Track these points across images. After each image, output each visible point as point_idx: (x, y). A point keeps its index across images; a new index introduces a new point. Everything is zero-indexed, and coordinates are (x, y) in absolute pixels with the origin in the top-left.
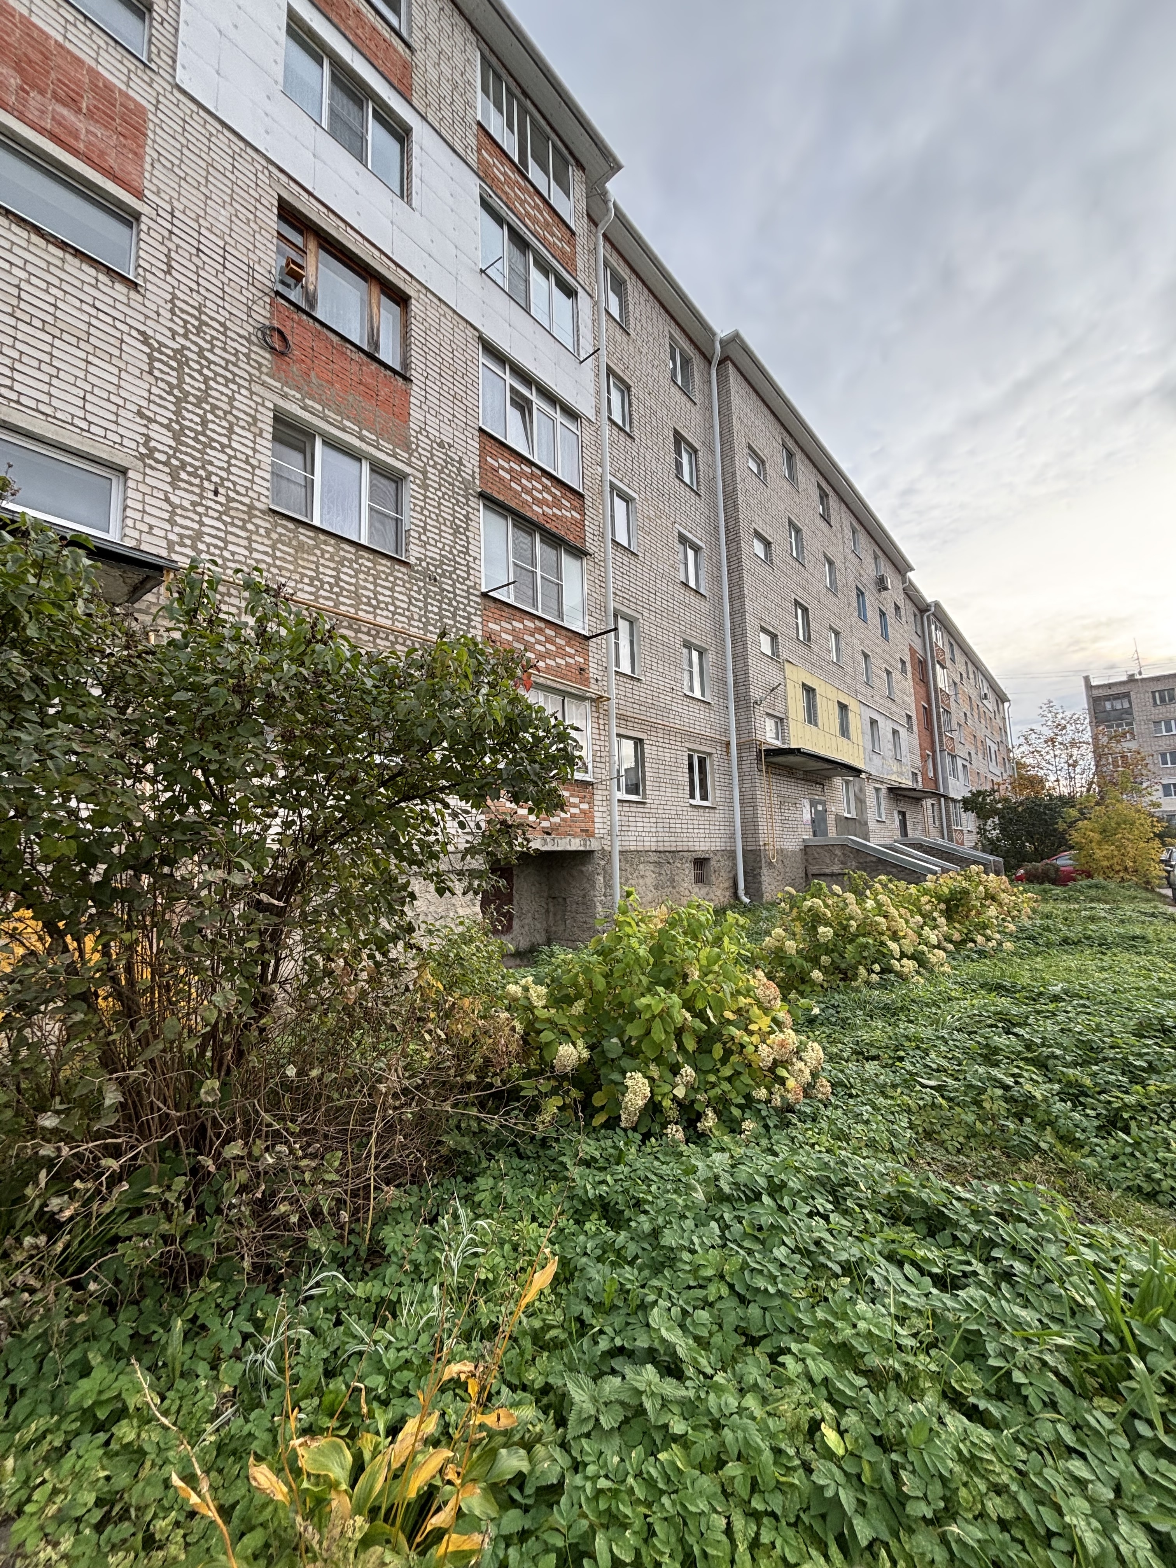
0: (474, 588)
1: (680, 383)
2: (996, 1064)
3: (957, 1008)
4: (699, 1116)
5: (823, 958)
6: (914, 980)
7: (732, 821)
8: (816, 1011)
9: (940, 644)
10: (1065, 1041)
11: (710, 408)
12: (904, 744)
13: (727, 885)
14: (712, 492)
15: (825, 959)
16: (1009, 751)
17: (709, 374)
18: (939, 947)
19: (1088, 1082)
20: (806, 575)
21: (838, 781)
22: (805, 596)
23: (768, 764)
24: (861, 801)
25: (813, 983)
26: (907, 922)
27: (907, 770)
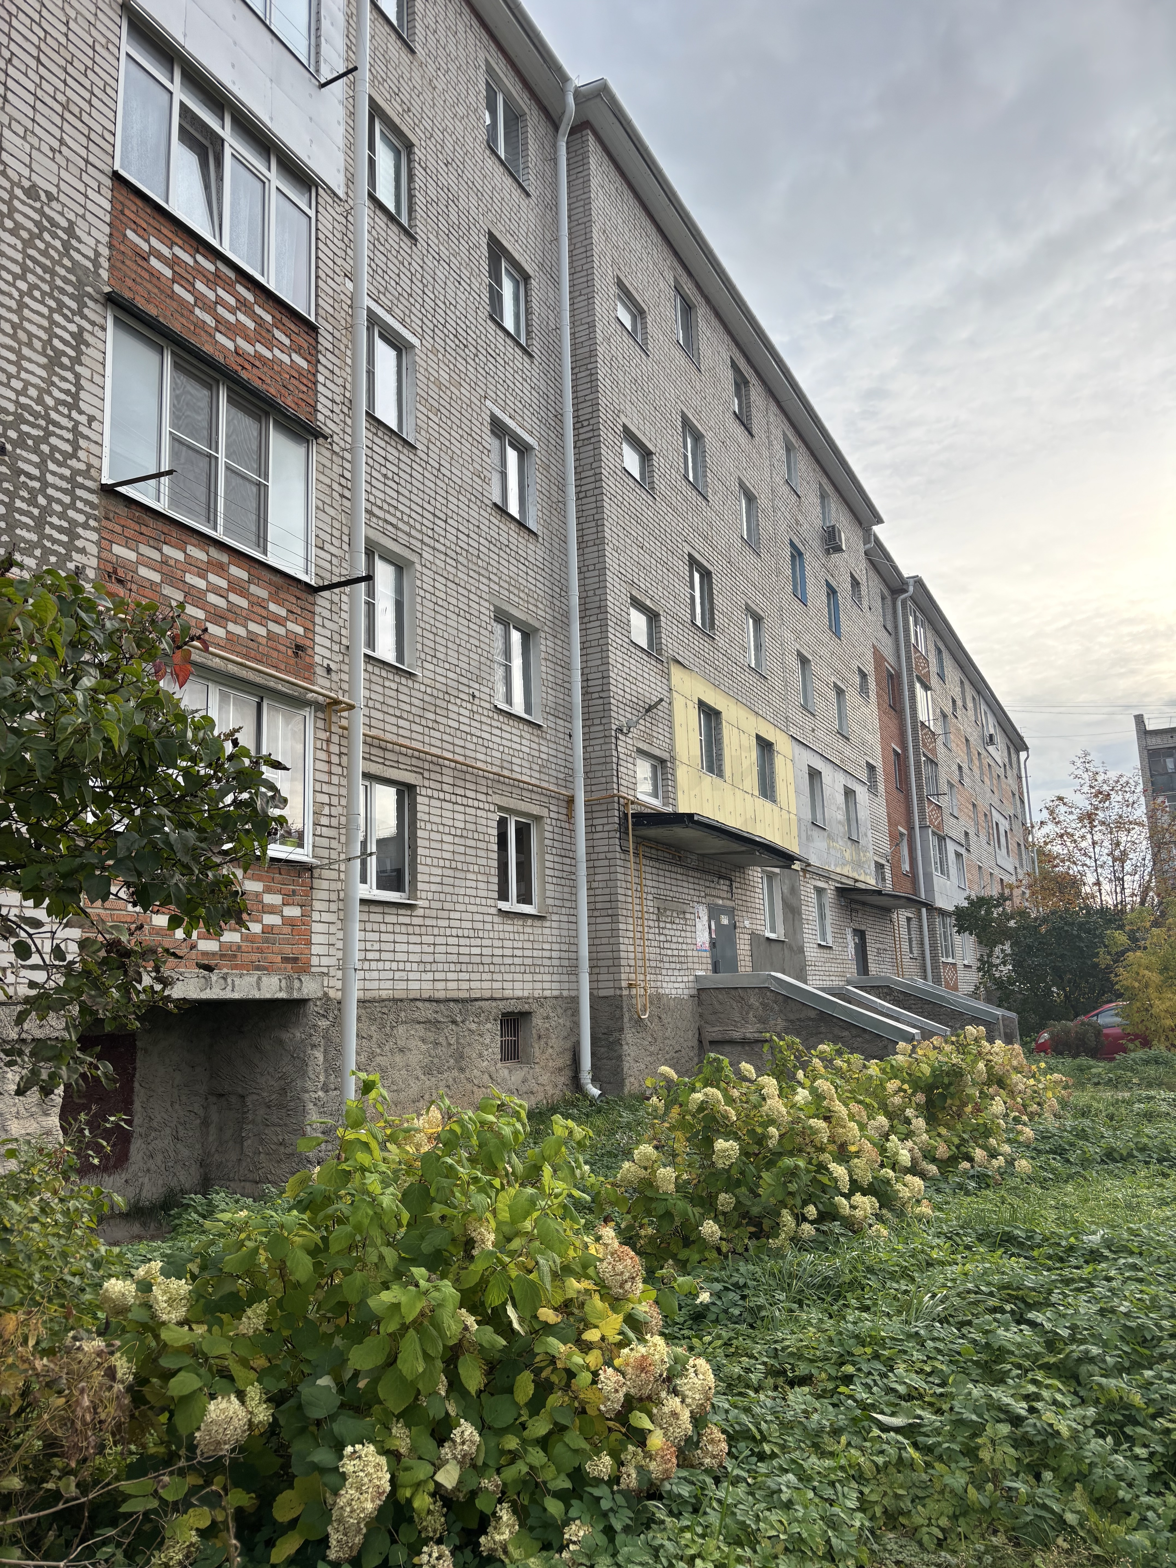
0: (86, 474)
1: (502, 154)
2: (1000, 1380)
3: (940, 1279)
4: (485, 1522)
5: (723, 1197)
6: (872, 1232)
7: (573, 943)
8: (705, 1297)
9: (922, 648)
10: (1106, 1330)
11: (554, 206)
12: (863, 814)
13: (560, 1063)
14: (553, 351)
15: (725, 1200)
16: (1028, 831)
17: (555, 146)
18: (914, 1170)
19: (1137, 1399)
20: (710, 514)
21: (756, 874)
22: (707, 551)
23: (640, 841)
24: (793, 911)
25: (701, 1243)
26: (862, 1127)
27: (870, 858)
